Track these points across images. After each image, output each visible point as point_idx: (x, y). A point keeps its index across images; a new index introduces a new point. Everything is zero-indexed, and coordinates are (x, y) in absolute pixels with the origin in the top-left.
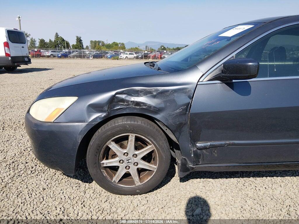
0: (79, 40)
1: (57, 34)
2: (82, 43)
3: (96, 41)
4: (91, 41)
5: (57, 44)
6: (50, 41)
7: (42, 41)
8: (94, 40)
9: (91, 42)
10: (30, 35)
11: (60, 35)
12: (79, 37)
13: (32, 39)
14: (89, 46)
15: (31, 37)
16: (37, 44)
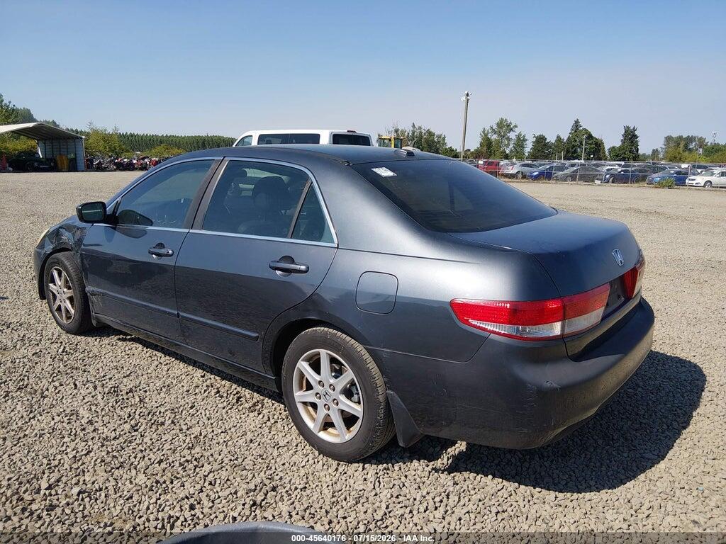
0: (630, 137)
1: (577, 122)
2: (637, 142)
3: (681, 137)
4: (666, 138)
5: (574, 146)
6: (559, 139)
7: (540, 140)
8: (675, 135)
9: (668, 139)
10: (516, 126)
11: (584, 125)
12: (632, 128)
13: (518, 137)
14: (659, 149)
15: (517, 131)
16: (529, 147)
